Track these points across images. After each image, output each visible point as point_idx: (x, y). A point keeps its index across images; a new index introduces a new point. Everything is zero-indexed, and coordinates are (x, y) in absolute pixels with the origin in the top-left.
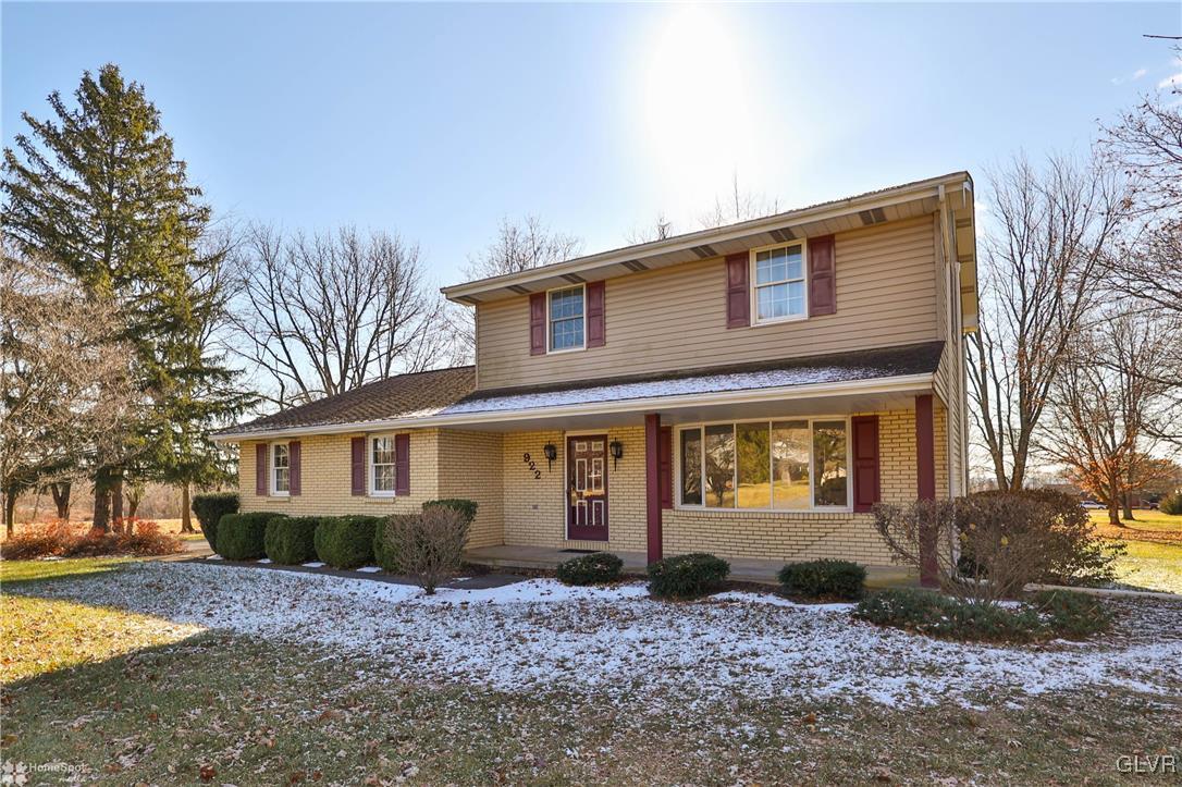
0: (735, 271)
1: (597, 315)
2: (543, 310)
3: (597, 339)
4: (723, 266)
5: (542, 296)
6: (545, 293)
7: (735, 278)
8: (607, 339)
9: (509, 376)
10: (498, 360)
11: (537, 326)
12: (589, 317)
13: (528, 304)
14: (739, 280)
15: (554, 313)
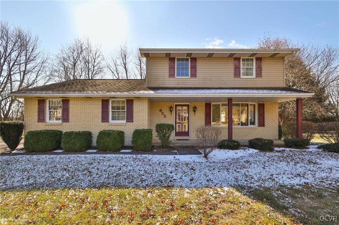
0: (236, 62)
1: (194, 68)
2: (174, 63)
3: (194, 75)
4: (233, 60)
5: (174, 59)
6: (175, 58)
7: (237, 64)
8: (197, 76)
9: (160, 83)
10: (156, 77)
11: (172, 68)
12: (191, 68)
13: (168, 60)
14: (238, 65)
15: (178, 65)
